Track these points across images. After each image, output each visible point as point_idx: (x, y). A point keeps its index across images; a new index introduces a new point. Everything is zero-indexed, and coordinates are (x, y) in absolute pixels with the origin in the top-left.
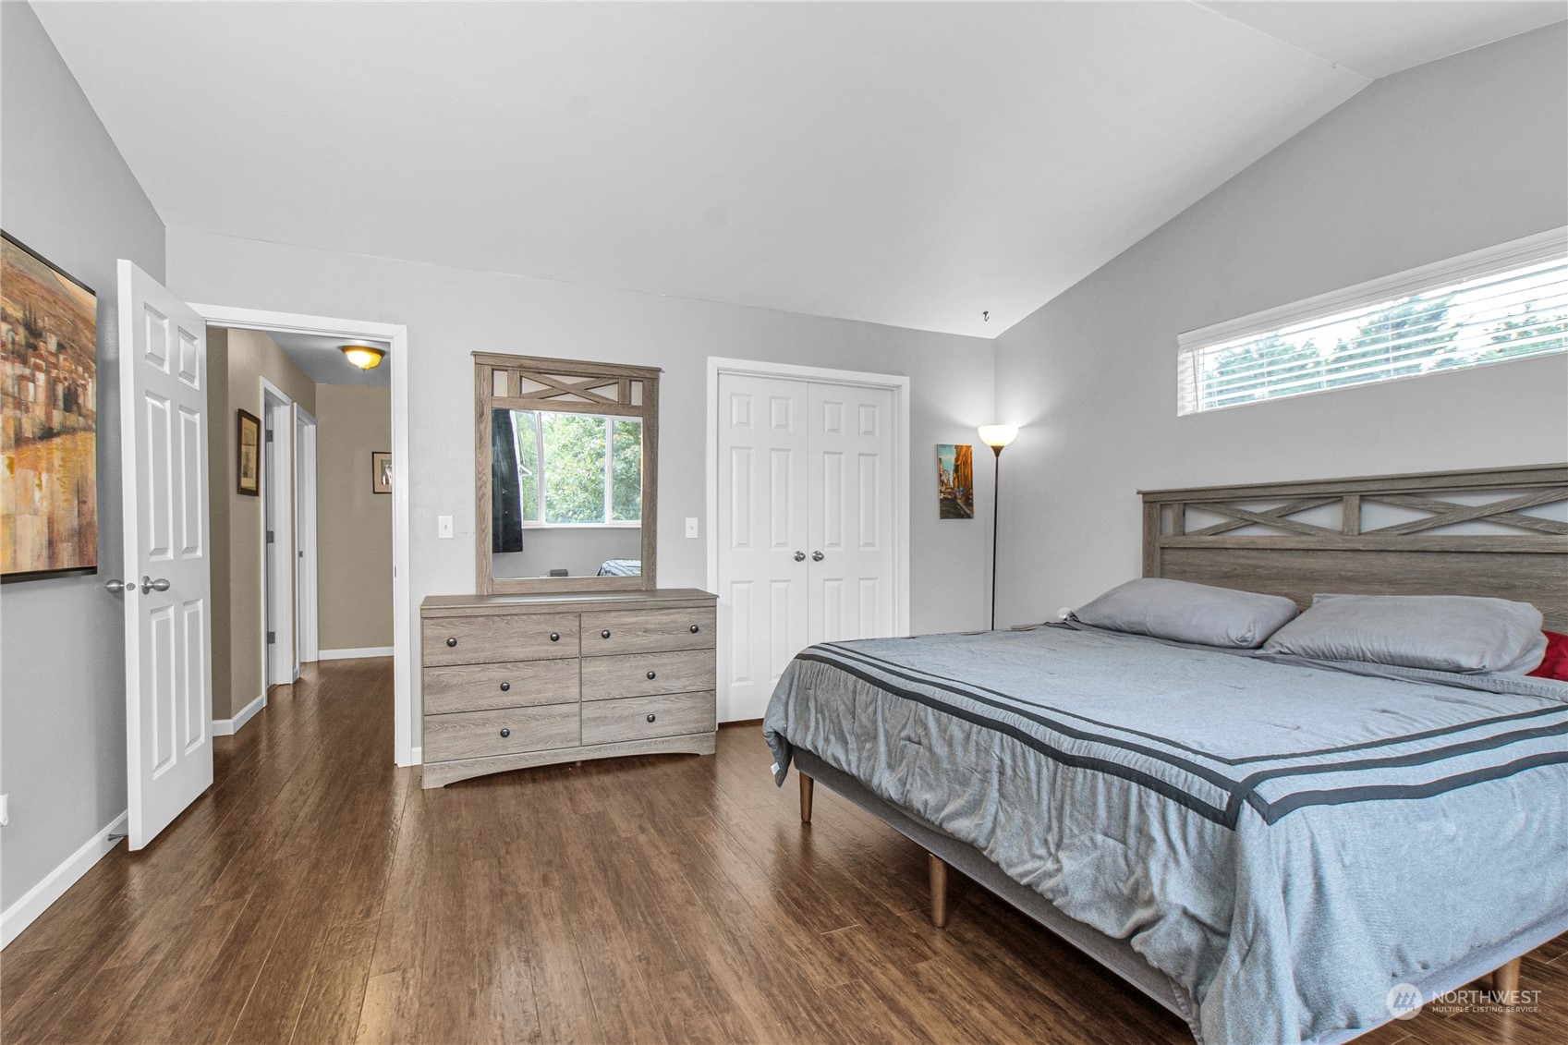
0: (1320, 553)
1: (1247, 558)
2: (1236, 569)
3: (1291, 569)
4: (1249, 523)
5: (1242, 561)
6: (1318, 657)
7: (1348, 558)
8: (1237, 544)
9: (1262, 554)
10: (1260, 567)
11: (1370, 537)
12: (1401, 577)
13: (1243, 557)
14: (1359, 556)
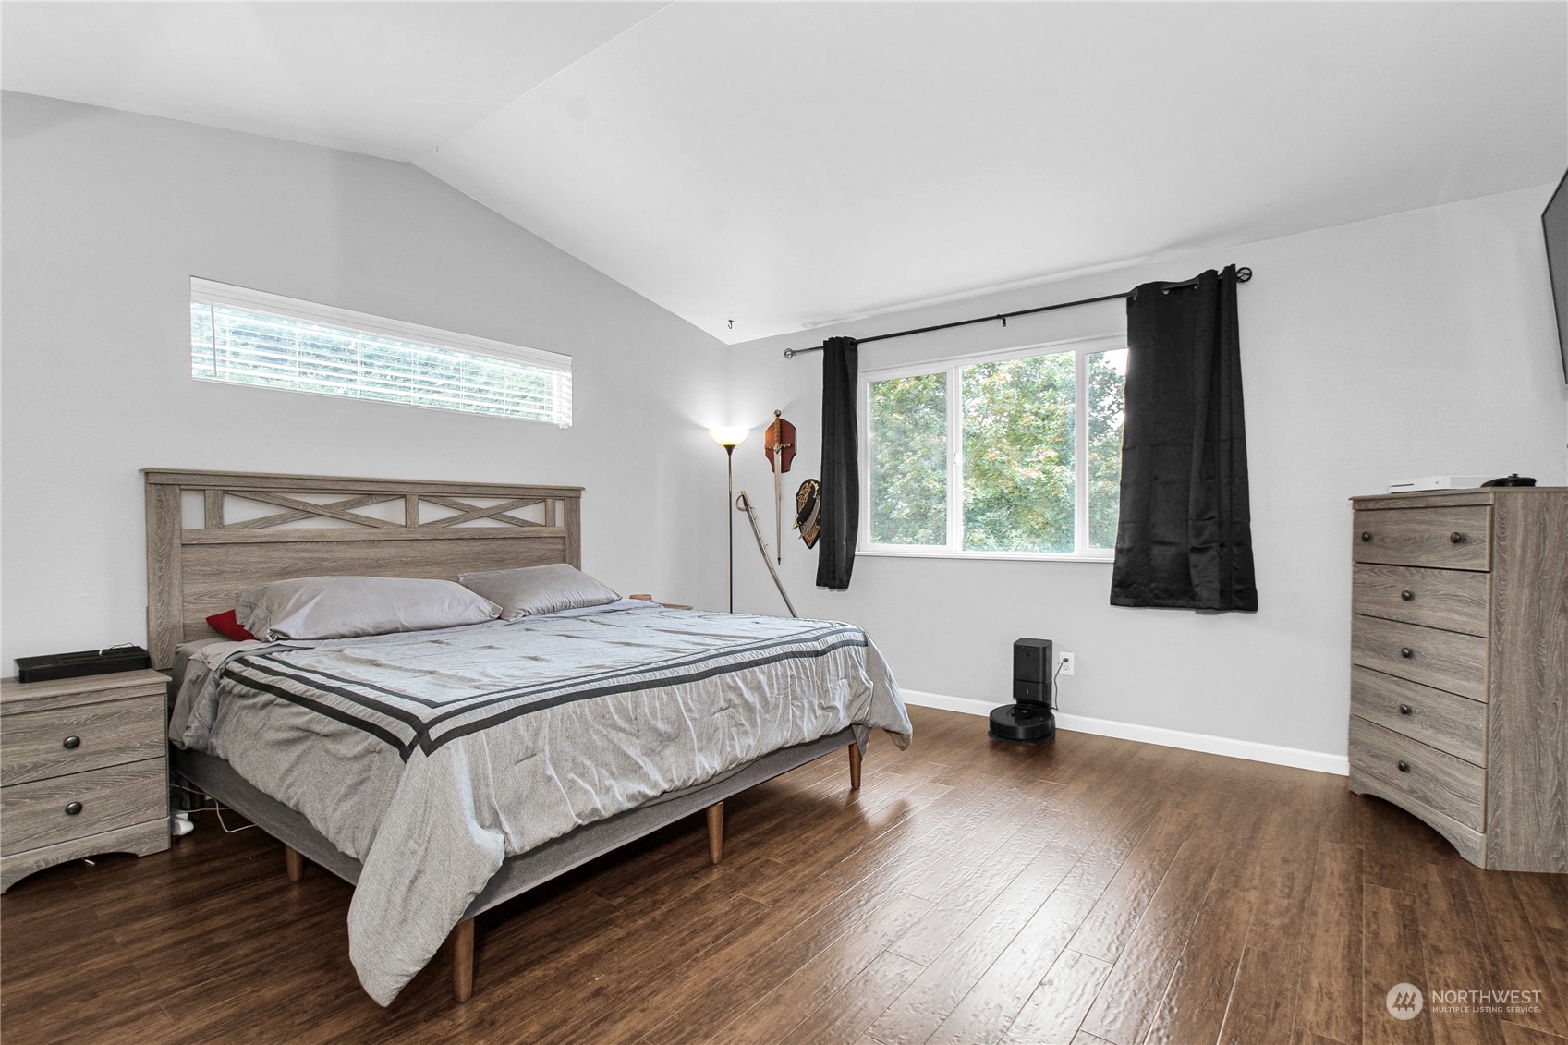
0: (384, 543)
1: (309, 551)
2: (297, 564)
3: (359, 559)
4: (311, 515)
5: (305, 555)
6: (549, 612)
7: (406, 547)
8: (303, 537)
9: (328, 547)
10: (324, 559)
11: (426, 529)
12: (443, 558)
13: (304, 551)
14: (415, 544)
